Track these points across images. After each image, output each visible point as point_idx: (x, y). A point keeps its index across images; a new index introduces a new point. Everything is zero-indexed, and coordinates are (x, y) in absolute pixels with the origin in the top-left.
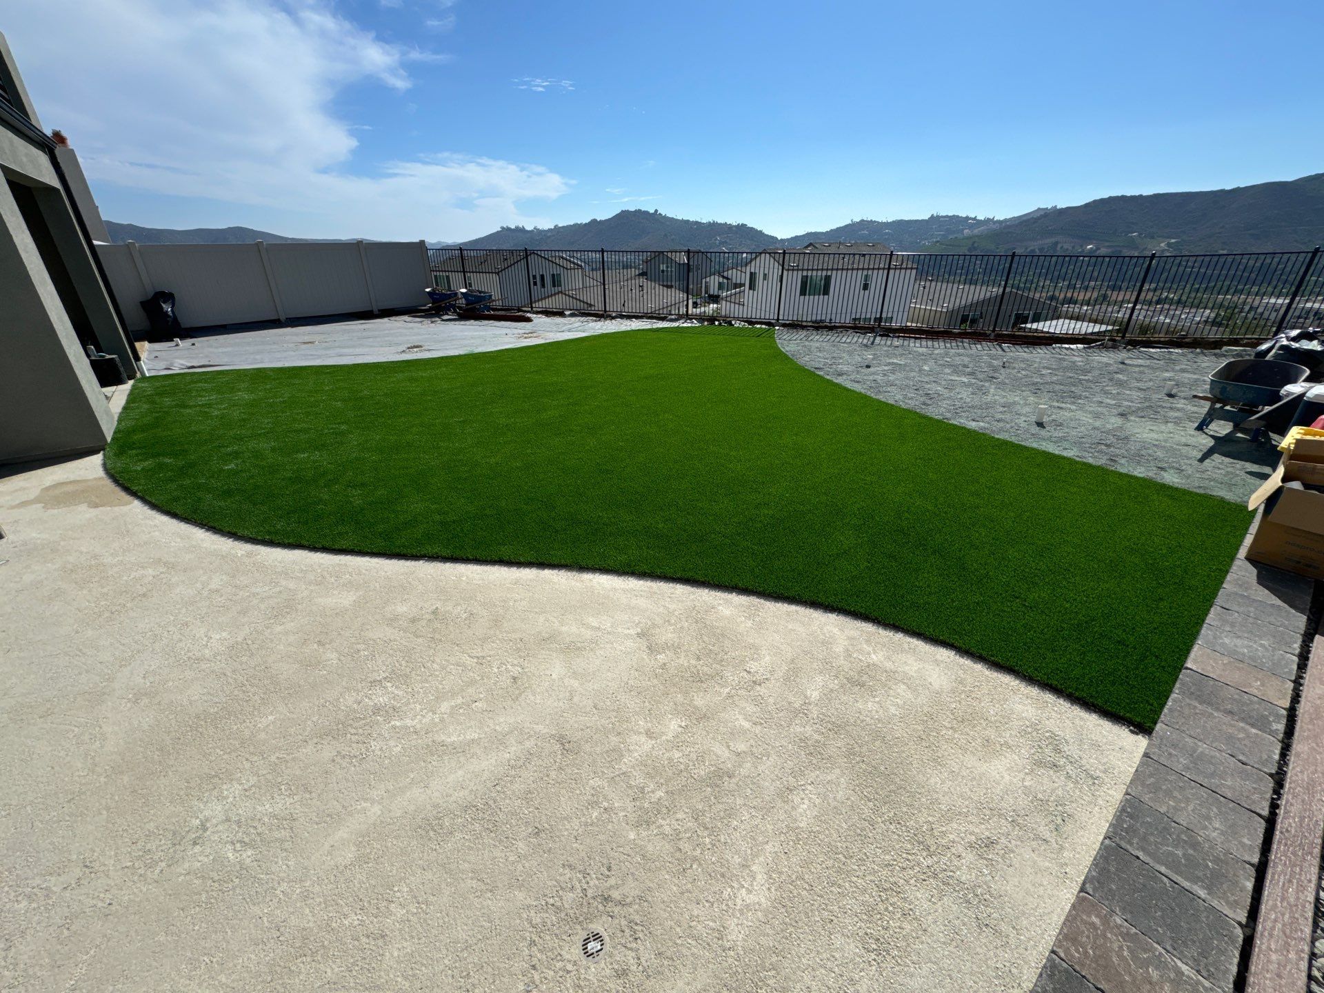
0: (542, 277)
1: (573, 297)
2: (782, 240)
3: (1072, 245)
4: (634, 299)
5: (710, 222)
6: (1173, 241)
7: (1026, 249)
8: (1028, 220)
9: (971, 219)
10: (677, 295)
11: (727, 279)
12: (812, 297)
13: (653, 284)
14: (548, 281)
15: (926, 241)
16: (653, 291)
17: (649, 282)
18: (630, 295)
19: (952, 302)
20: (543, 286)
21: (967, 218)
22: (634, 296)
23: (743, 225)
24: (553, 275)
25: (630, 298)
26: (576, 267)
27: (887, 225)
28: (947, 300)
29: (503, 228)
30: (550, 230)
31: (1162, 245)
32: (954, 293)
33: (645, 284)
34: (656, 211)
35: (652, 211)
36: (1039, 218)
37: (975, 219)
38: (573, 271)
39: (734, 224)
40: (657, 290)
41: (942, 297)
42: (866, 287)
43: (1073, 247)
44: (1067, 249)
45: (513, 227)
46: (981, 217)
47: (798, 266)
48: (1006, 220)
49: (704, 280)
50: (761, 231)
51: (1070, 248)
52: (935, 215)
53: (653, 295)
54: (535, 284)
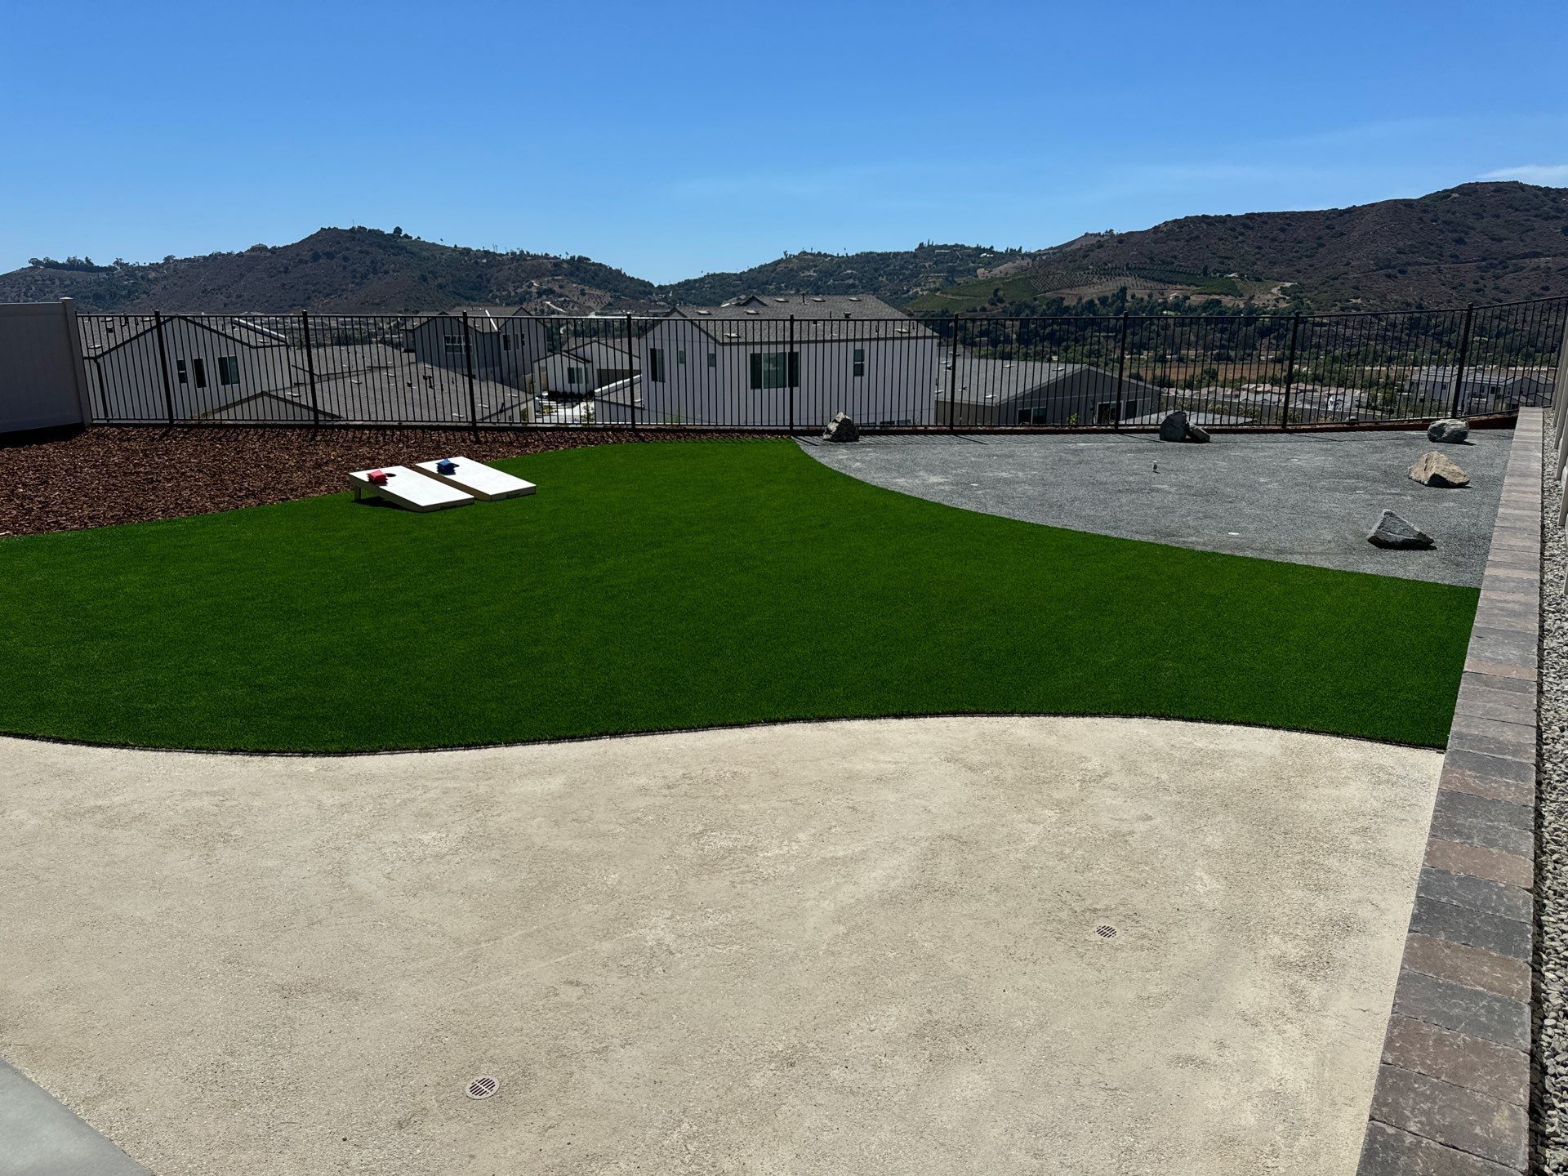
0: (198, 364)
1: (293, 403)
2: (660, 287)
3: (1148, 291)
4: (417, 402)
5: (513, 254)
6: (1288, 285)
7: (1080, 299)
8: (1074, 252)
9: (984, 250)
10: (500, 394)
11: (585, 361)
12: (773, 390)
13: (452, 374)
14: (212, 372)
15: (919, 289)
16: (453, 387)
17: (444, 371)
18: (409, 395)
19: (997, 391)
20: (201, 382)
21: (979, 250)
22: (416, 396)
23: (582, 260)
24: (221, 360)
25: (409, 401)
26: (275, 342)
27: (848, 261)
28: (989, 387)
29: (36, 263)
30: (154, 267)
31: (1274, 290)
32: (998, 375)
33: (436, 373)
34: (398, 230)
35: (389, 230)
36: (1091, 249)
37: (991, 250)
38: (268, 350)
39: (564, 257)
40: (460, 384)
41: (982, 383)
42: (859, 371)
43: (1150, 296)
44: (1142, 299)
45: (62, 260)
46: (1000, 248)
47: (738, 337)
48: (1039, 254)
49: (536, 364)
50: (619, 272)
51: (1146, 297)
52: (926, 244)
53: (454, 395)
54: (183, 378)
